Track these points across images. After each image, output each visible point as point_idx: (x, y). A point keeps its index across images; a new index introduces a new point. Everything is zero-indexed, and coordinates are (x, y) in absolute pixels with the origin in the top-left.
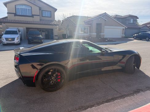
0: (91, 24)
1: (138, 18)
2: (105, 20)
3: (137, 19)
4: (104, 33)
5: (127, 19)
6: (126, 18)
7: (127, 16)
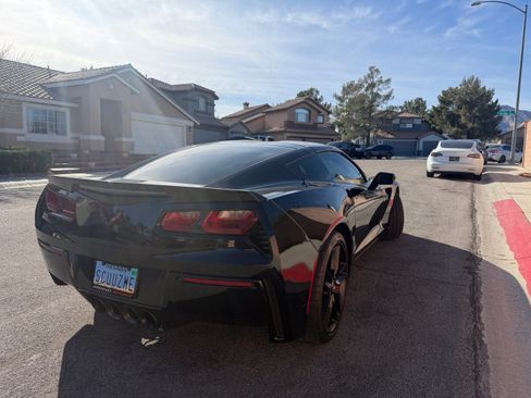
0: (80, 98)
1: (217, 98)
2: (133, 92)
3: (216, 102)
4: (130, 136)
5: (189, 96)
6: (185, 92)
7: (187, 88)
